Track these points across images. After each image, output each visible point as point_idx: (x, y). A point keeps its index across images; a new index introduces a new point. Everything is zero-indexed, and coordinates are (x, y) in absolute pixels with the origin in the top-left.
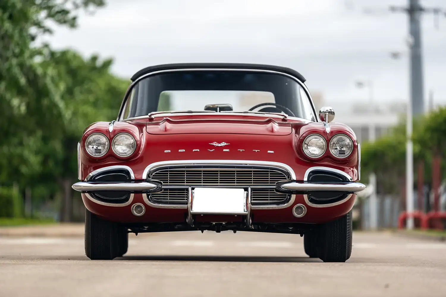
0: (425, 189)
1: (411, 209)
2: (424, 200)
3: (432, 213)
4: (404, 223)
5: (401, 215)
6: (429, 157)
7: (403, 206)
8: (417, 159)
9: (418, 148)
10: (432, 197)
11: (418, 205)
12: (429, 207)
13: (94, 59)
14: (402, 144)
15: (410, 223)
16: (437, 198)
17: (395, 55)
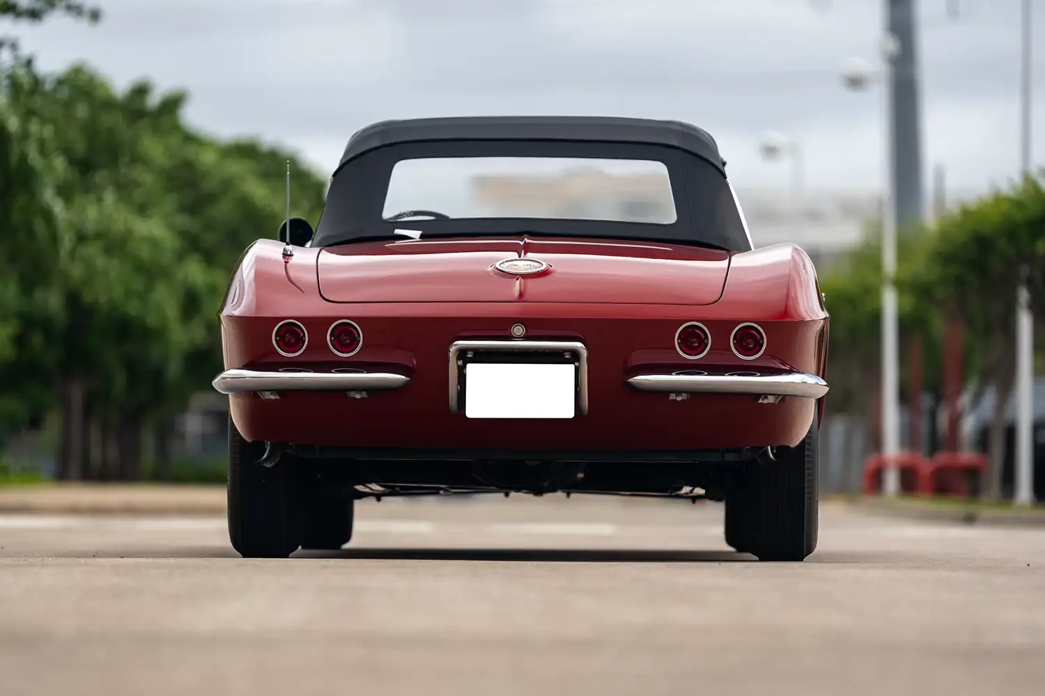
0: (926, 401)
1: (892, 448)
2: (924, 427)
3: (943, 458)
4: (875, 481)
5: (871, 462)
6: (938, 325)
7: (875, 440)
8: (906, 327)
9: (909, 302)
10: (943, 420)
11: (909, 437)
12: (935, 444)
13: (141, 91)
14: (870, 292)
15: (892, 481)
16: (955, 422)
17: (855, 82)
